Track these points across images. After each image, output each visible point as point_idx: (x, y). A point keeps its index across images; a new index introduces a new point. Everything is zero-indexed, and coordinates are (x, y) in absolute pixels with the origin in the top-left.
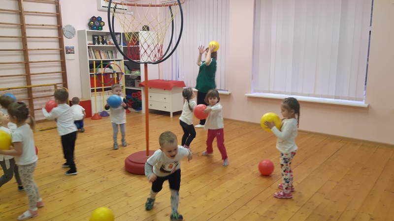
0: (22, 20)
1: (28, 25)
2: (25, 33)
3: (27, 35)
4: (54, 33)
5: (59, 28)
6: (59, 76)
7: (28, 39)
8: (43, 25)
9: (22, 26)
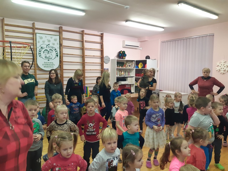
0: (83, 53)
1: (86, 56)
2: (84, 60)
3: (86, 61)
4: (99, 61)
5: (102, 58)
7: (86, 64)
8: (94, 56)
9: (83, 57)
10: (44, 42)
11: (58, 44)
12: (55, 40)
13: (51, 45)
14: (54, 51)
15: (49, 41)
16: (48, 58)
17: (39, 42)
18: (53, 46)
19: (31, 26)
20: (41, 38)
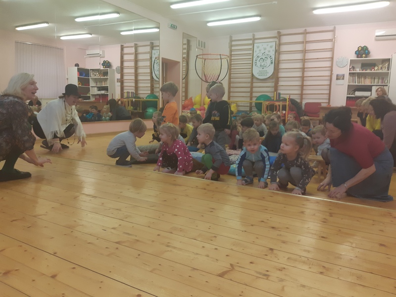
0: (304, 56)
3: (306, 66)
6: (326, 96)
7: (305, 70)
9: (304, 61)
10: (260, 50)
11: (273, 51)
12: (271, 47)
14: (269, 59)
15: (265, 49)
16: (263, 67)
17: (256, 51)
18: (268, 53)
19: (252, 37)
20: (258, 47)
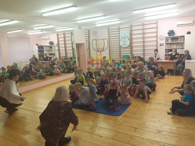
0: (144, 36)
1: (146, 37)
3: (145, 41)
4: (156, 39)
5: (157, 37)
9: (144, 38)
10: (122, 34)
11: (129, 34)
12: (128, 32)
13: (126, 35)
14: (127, 38)
15: (125, 33)
17: (121, 35)
19: (118, 28)
20: (122, 32)
